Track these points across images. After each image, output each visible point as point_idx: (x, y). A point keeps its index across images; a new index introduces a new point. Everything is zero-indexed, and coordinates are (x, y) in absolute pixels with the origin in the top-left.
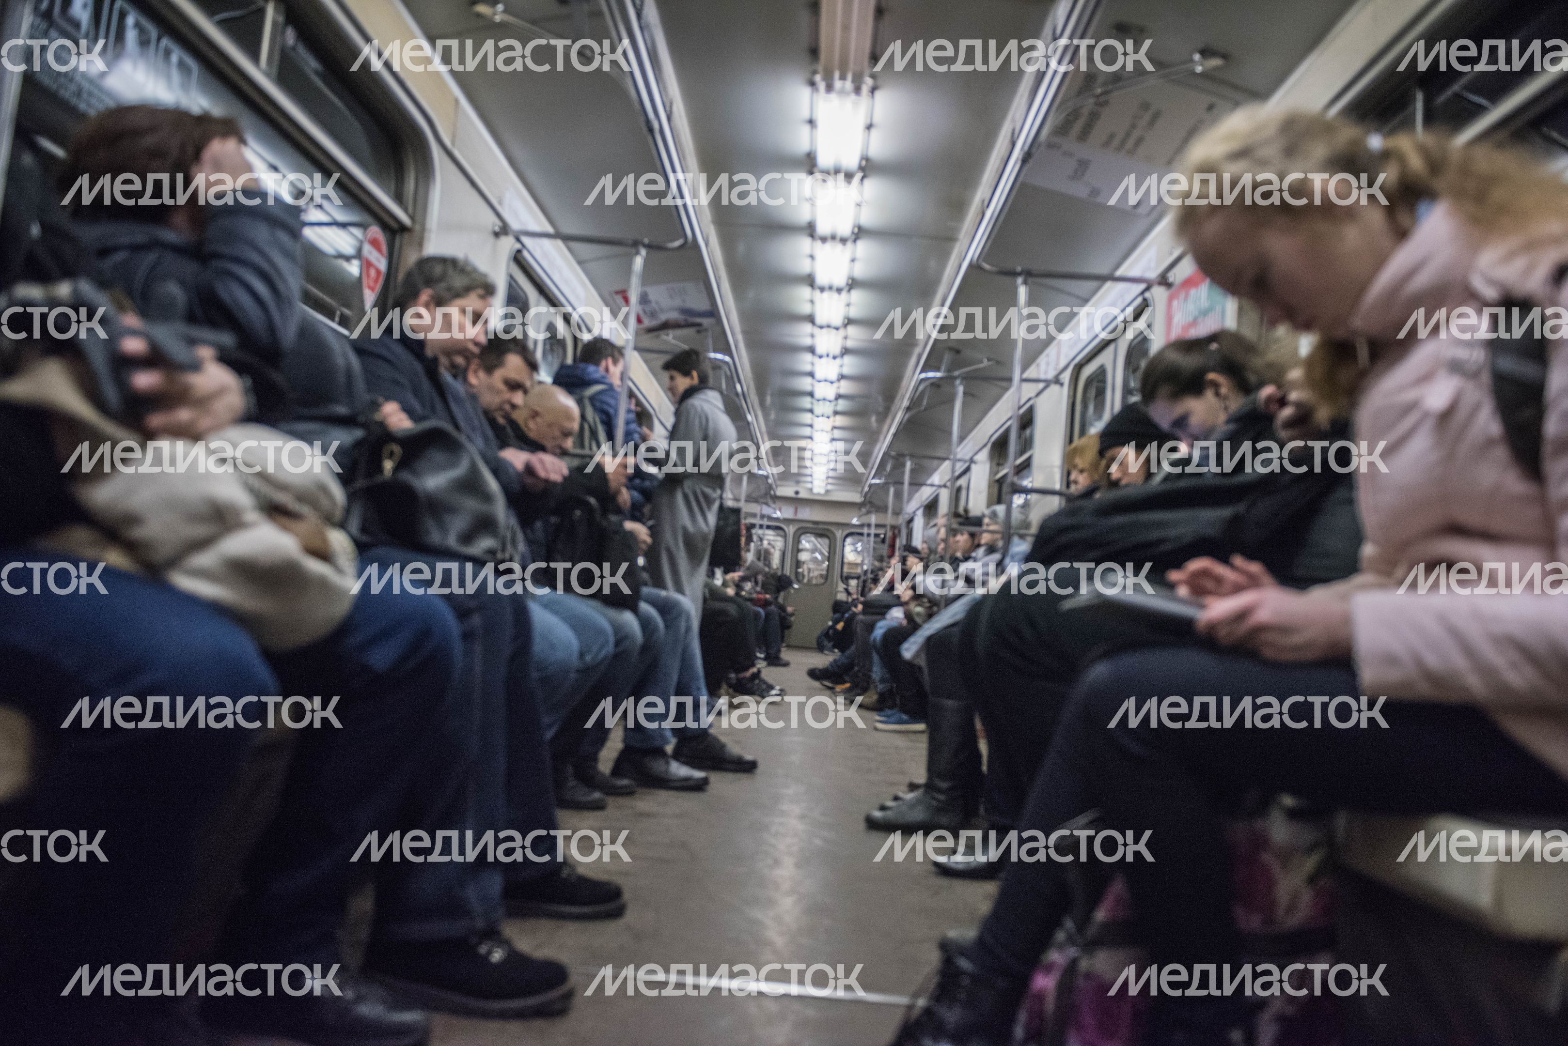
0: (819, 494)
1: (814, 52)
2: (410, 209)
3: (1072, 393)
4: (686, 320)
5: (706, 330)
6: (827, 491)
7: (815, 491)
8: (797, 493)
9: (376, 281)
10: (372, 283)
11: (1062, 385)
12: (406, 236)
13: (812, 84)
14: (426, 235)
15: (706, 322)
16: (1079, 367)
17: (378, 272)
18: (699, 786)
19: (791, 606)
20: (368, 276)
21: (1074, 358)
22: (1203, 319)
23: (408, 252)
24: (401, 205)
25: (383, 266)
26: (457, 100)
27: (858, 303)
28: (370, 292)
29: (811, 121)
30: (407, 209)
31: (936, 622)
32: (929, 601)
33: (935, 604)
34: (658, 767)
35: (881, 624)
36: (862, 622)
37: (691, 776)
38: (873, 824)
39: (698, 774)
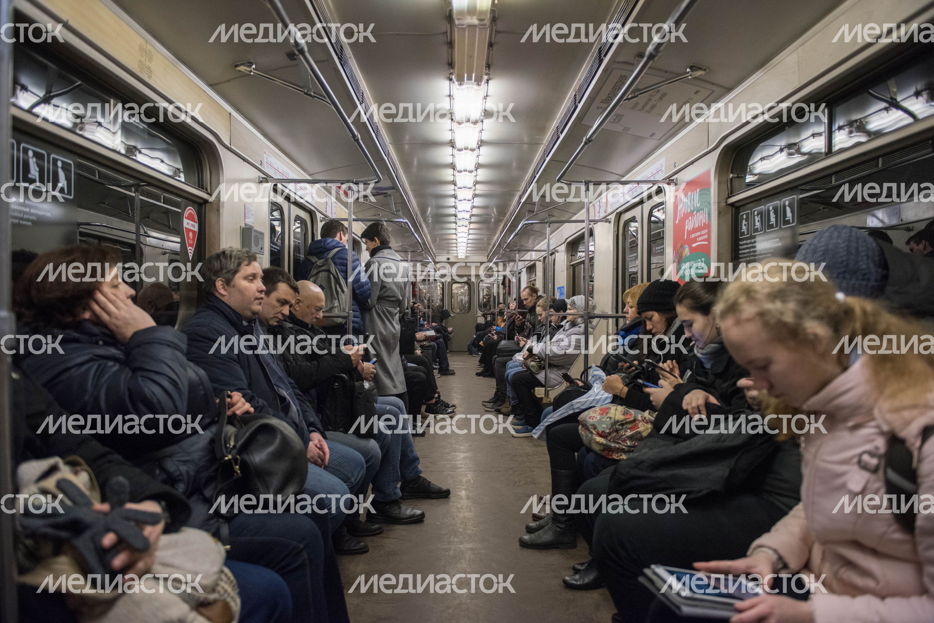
0: (462, 259)
1: (451, 65)
2: (209, 190)
3: (616, 229)
6: (467, 257)
7: (460, 257)
8: (448, 259)
9: (193, 239)
10: (191, 242)
11: (610, 222)
12: (208, 205)
13: (451, 80)
14: (221, 204)
15: (391, 191)
16: (619, 215)
17: (194, 232)
18: (419, 520)
20: (189, 238)
21: (617, 209)
22: (696, 214)
23: (211, 217)
24: (202, 188)
25: (196, 229)
26: (230, 114)
27: (482, 174)
28: (190, 248)
29: (450, 96)
30: (207, 190)
31: (551, 418)
32: (539, 358)
33: (542, 360)
34: (395, 511)
35: (510, 364)
36: (498, 362)
37: (414, 514)
38: (523, 544)
39: (419, 512)
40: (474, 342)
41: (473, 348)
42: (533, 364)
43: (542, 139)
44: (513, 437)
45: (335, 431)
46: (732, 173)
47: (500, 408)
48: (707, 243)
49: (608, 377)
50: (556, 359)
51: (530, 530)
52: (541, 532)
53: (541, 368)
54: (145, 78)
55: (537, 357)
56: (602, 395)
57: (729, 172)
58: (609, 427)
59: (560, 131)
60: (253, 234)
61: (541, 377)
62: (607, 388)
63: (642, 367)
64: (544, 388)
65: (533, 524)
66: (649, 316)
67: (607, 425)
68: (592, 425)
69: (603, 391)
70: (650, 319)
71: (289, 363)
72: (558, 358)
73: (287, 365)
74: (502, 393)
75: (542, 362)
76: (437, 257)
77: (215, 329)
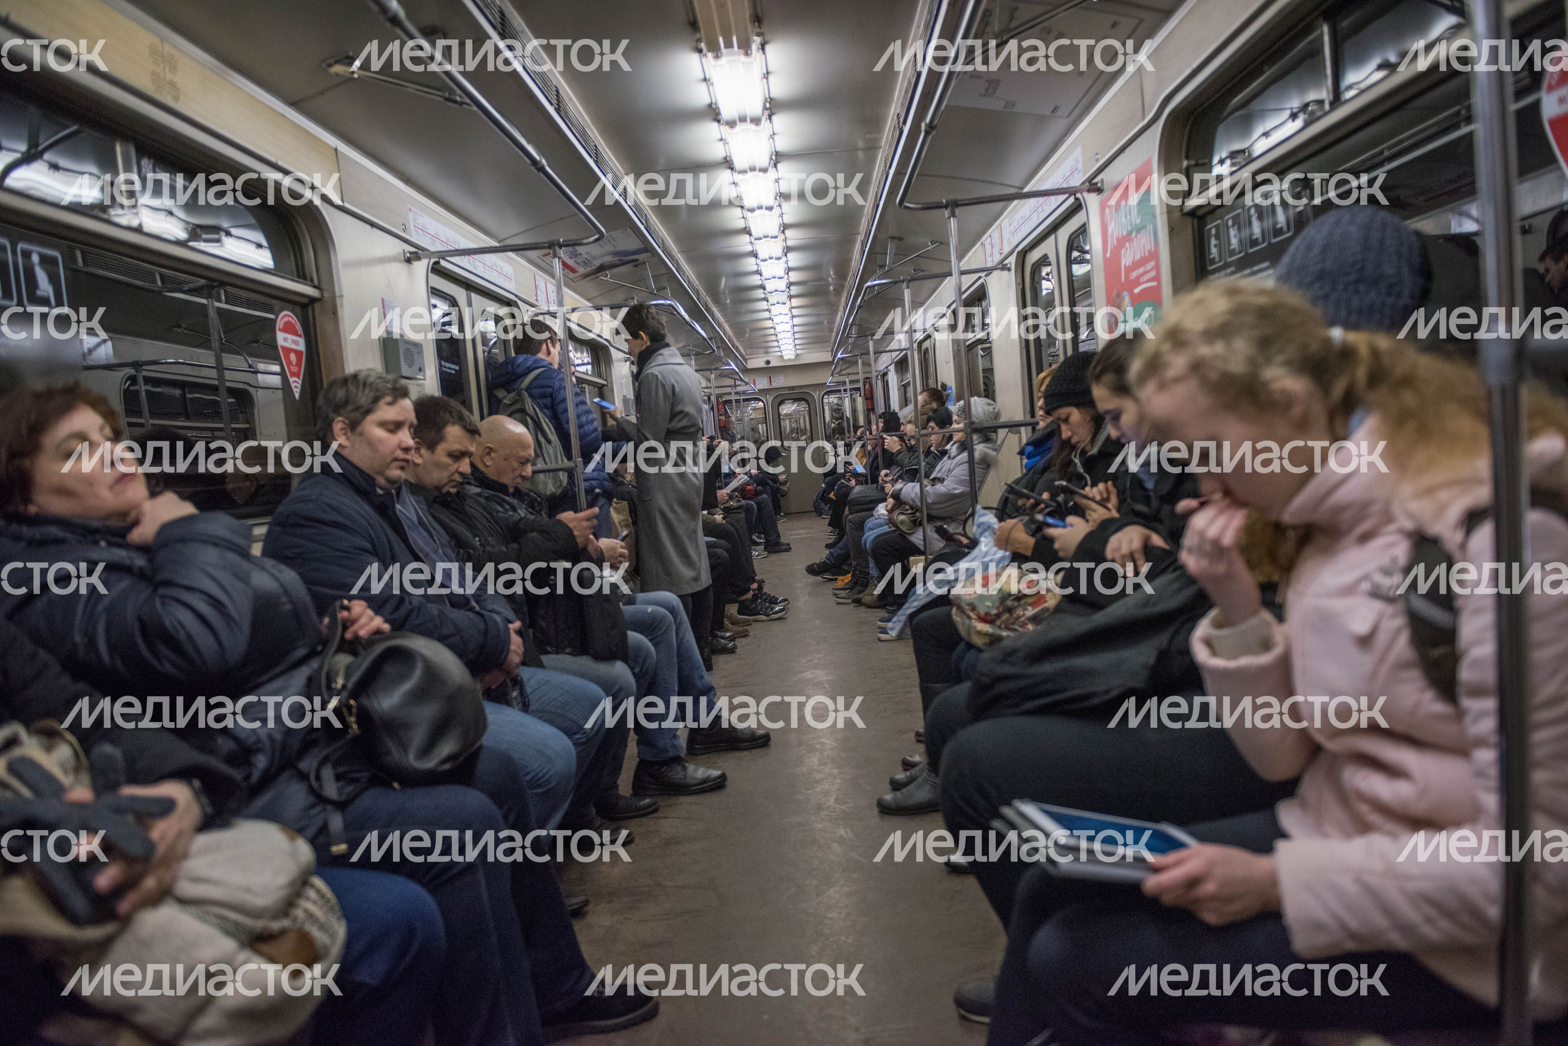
0: (790, 360)
1: (694, 25)
2: (316, 282)
3: (1020, 281)
4: (621, 260)
5: (644, 263)
6: (797, 355)
7: (786, 358)
8: (768, 362)
9: (299, 364)
10: (294, 369)
11: (1009, 269)
12: (317, 306)
13: (700, 51)
14: (338, 301)
15: (641, 257)
16: (1023, 255)
17: (298, 353)
18: (718, 785)
20: (289, 363)
21: (1017, 246)
22: (1136, 236)
23: (323, 323)
24: (305, 278)
25: (301, 346)
26: (336, 150)
27: (792, 211)
28: (295, 379)
29: (705, 80)
30: (312, 281)
31: (914, 601)
32: (912, 508)
33: (917, 510)
34: (676, 774)
35: (870, 523)
36: (850, 521)
37: (708, 777)
38: (885, 810)
39: (715, 773)
40: (823, 495)
41: (823, 505)
42: (902, 517)
43: (879, 140)
44: (880, 640)
45: (557, 653)
46: (1187, 158)
47: (860, 596)
48: (1154, 284)
49: (1003, 524)
50: (939, 505)
51: (896, 786)
52: (911, 788)
53: (916, 524)
54: (169, 102)
55: (907, 507)
56: (994, 554)
57: (1182, 158)
58: (997, 604)
59: (901, 120)
60: (402, 348)
61: (917, 538)
62: (1003, 542)
63: (1057, 502)
64: (923, 557)
65: (901, 776)
66: (1064, 416)
67: (993, 602)
68: (969, 604)
69: (995, 549)
70: (1066, 420)
71: (471, 551)
72: (943, 505)
74: (861, 572)
75: (918, 514)
76: (749, 362)
77: (328, 505)
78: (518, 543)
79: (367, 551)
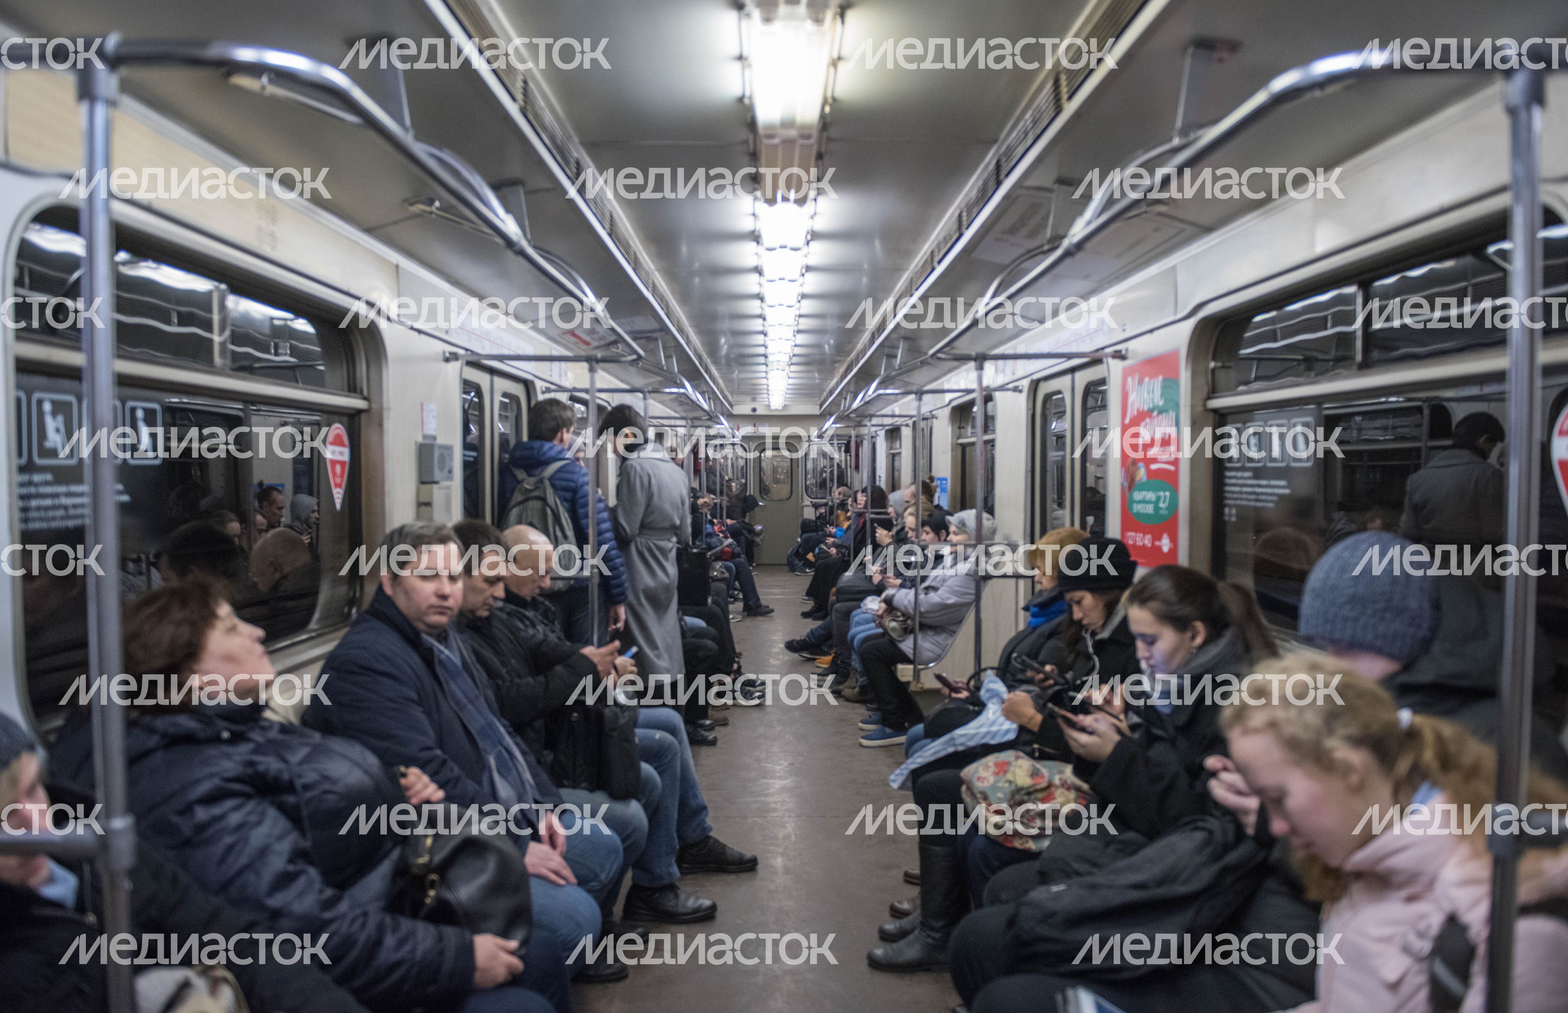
0: (776, 410)
2: (365, 393)
3: (1031, 406)
6: (786, 406)
7: (773, 406)
8: (754, 410)
9: (342, 475)
10: (338, 480)
11: (1020, 391)
12: (363, 417)
14: (385, 414)
15: (656, 336)
16: (1035, 384)
17: (342, 463)
18: (708, 915)
19: (760, 524)
20: (334, 474)
22: (1158, 415)
23: (368, 434)
24: (355, 391)
25: (346, 457)
26: (397, 266)
27: (809, 306)
28: (338, 490)
29: (754, 215)
30: (361, 392)
31: (919, 757)
32: (903, 615)
33: (909, 618)
35: (857, 616)
36: (836, 610)
37: (700, 907)
38: (875, 964)
39: (707, 903)
40: (798, 551)
41: (797, 562)
42: (893, 624)
44: (861, 746)
45: (574, 787)
46: (1214, 359)
47: (841, 687)
48: (1172, 468)
49: (1012, 695)
50: (933, 615)
51: (885, 937)
52: (902, 944)
53: (907, 631)
54: (267, 251)
55: (899, 614)
56: (1001, 725)
57: (1210, 356)
58: (1008, 797)
59: (937, 259)
60: (437, 453)
61: (907, 646)
62: (1009, 713)
64: (911, 667)
65: (891, 926)
66: (1076, 599)
67: (1005, 794)
68: (982, 793)
69: (1002, 719)
70: (1079, 603)
71: (500, 682)
72: (936, 615)
73: (497, 684)
74: (843, 662)
75: (909, 622)
76: (735, 407)
77: (383, 656)
78: (546, 677)
79: (413, 701)
